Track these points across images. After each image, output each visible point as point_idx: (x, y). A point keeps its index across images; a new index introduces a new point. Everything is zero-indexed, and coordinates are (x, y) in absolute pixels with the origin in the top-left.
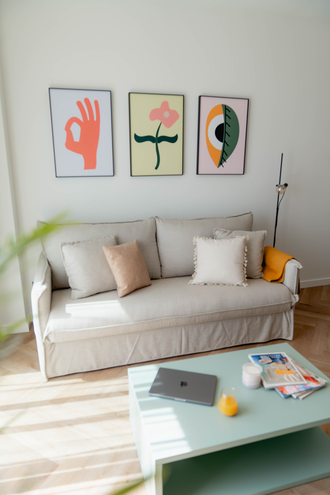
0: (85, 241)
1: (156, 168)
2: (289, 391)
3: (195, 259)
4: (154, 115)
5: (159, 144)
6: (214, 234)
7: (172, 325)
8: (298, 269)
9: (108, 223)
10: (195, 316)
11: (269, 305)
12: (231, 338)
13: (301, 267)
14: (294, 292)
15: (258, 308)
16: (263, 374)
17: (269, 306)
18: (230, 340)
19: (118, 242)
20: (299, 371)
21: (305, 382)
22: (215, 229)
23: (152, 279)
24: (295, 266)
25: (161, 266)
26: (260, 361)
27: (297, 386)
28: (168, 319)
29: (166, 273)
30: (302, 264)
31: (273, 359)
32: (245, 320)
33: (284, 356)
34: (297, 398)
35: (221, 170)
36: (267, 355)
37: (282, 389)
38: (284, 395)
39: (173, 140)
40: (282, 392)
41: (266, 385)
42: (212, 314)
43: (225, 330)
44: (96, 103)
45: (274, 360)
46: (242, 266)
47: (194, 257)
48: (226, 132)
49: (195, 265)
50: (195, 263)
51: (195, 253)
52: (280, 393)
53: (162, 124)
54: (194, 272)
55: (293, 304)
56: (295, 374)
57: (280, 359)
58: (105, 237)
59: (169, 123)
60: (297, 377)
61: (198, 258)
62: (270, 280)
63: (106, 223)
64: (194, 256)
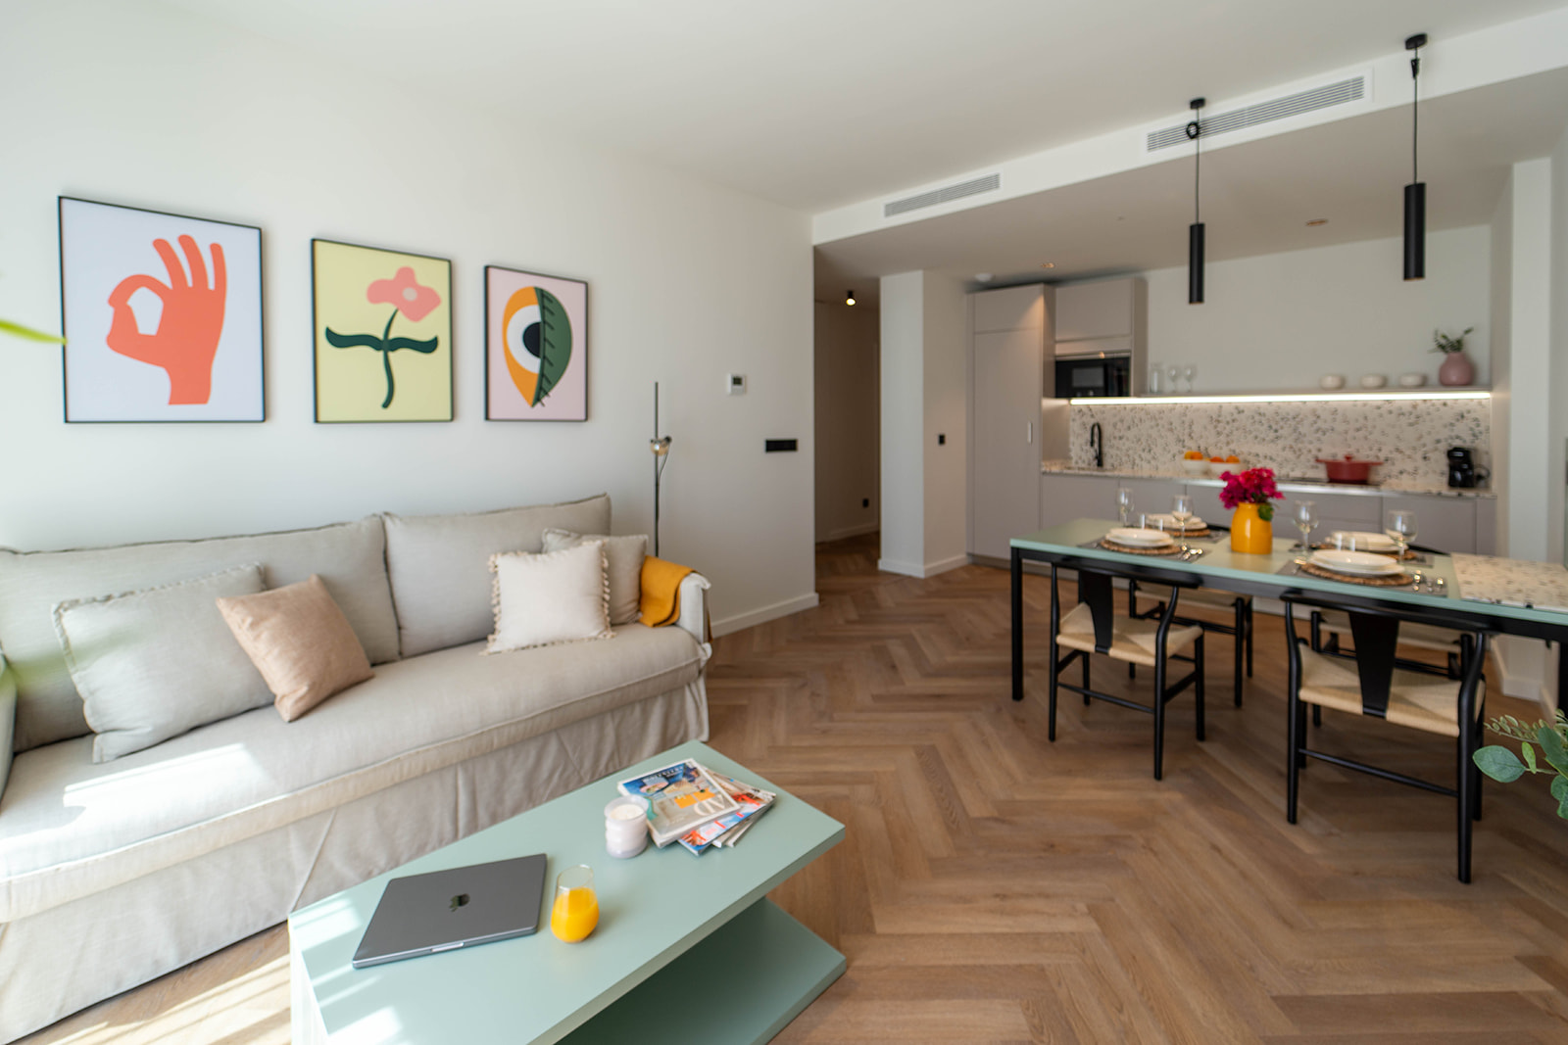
0: (152, 589)
1: (386, 405)
2: (708, 834)
3: (494, 602)
4: (378, 292)
5: (392, 355)
6: (544, 540)
7: (428, 770)
8: (704, 590)
9: (242, 536)
10: (490, 731)
11: (656, 674)
12: (581, 767)
13: (708, 586)
14: (701, 638)
15: (634, 684)
16: (651, 815)
17: (655, 678)
18: (579, 773)
19: (266, 580)
20: (724, 788)
21: (736, 806)
22: (546, 530)
23: (374, 665)
24: (697, 586)
25: (400, 628)
26: (644, 789)
27: (721, 821)
28: (418, 753)
29: (412, 642)
30: (709, 581)
31: (670, 778)
32: (608, 718)
33: (691, 767)
34: (724, 845)
35: (538, 411)
36: (657, 774)
37: (691, 836)
38: (698, 847)
39: (429, 347)
40: (693, 842)
41: (660, 839)
42: (533, 718)
43: (566, 751)
44: (216, 250)
45: (672, 780)
46: (601, 600)
47: (491, 599)
48: (545, 339)
49: (495, 615)
50: (496, 610)
51: (495, 589)
52: (688, 846)
53: (399, 315)
54: (493, 631)
55: (702, 664)
56: (714, 796)
57: (685, 775)
58: (225, 572)
59: (417, 313)
60: (720, 802)
61: (503, 599)
62: (650, 624)
63: (235, 537)
64: (494, 595)
